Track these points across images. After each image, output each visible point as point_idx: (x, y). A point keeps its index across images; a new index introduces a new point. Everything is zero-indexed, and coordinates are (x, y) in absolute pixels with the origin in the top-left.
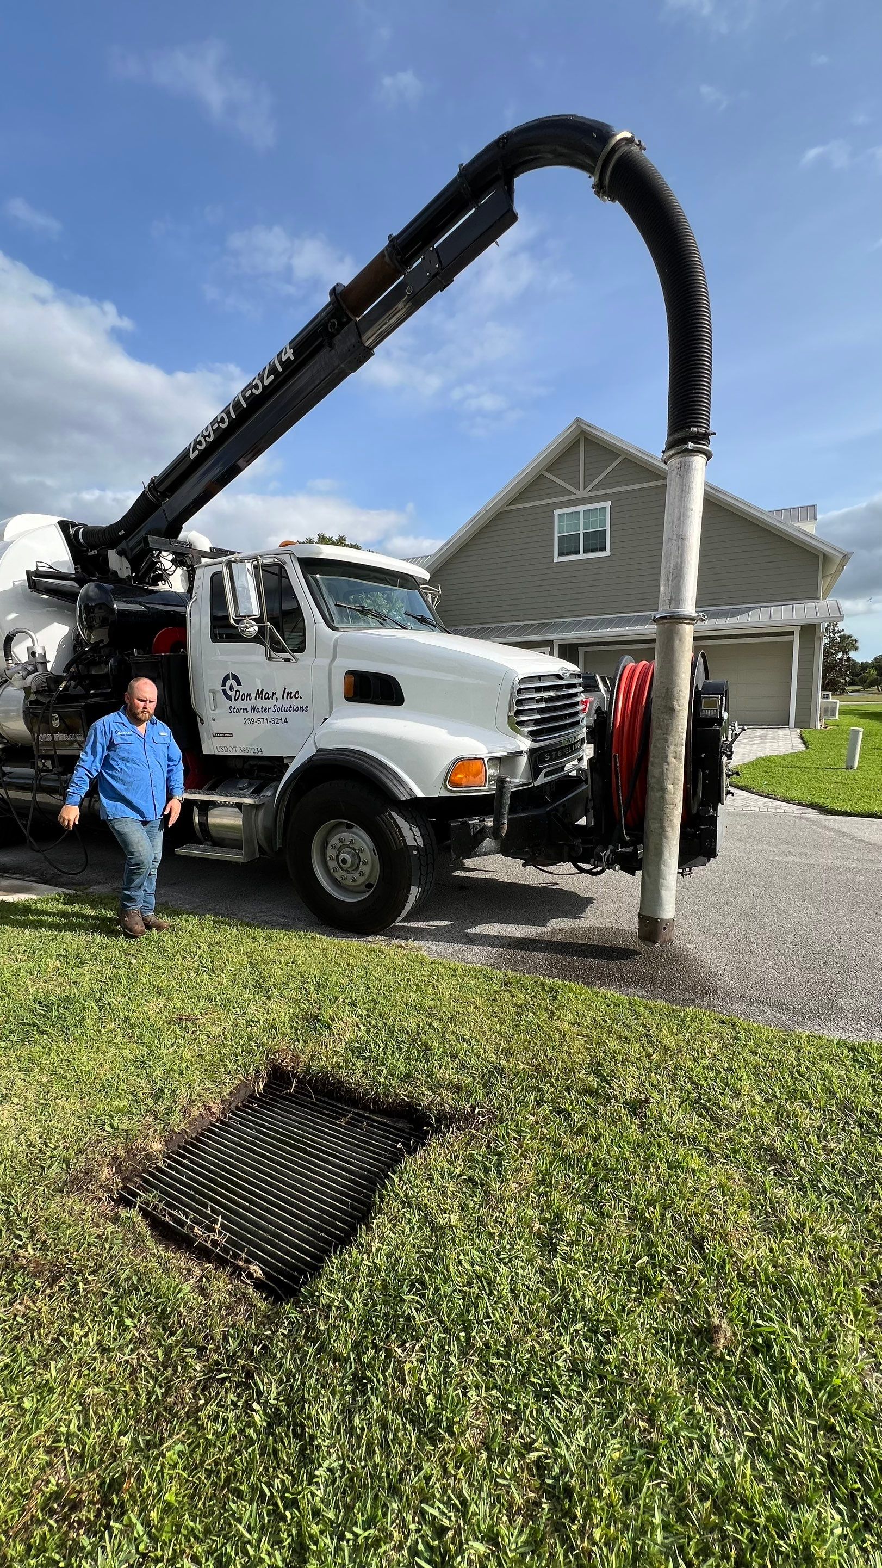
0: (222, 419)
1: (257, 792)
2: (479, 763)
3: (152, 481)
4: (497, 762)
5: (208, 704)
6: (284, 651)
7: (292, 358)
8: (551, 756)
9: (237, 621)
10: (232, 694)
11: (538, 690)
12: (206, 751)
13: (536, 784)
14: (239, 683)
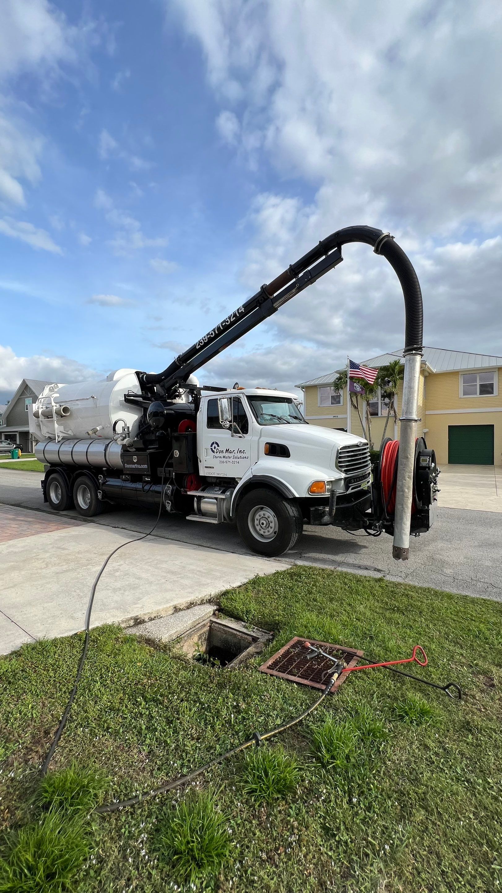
0: (212, 334)
1: (223, 492)
2: (323, 483)
3: (179, 357)
4: (330, 483)
5: (204, 455)
6: (239, 433)
7: (243, 311)
8: (354, 480)
9: (222, 422)
10: (215, 450)
11: (348, 452)
12: (202, 473)
13: (348, 493)
14: (218, 446)
